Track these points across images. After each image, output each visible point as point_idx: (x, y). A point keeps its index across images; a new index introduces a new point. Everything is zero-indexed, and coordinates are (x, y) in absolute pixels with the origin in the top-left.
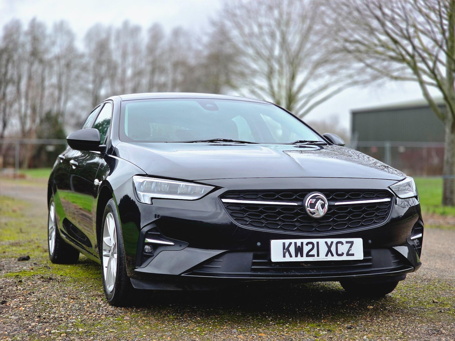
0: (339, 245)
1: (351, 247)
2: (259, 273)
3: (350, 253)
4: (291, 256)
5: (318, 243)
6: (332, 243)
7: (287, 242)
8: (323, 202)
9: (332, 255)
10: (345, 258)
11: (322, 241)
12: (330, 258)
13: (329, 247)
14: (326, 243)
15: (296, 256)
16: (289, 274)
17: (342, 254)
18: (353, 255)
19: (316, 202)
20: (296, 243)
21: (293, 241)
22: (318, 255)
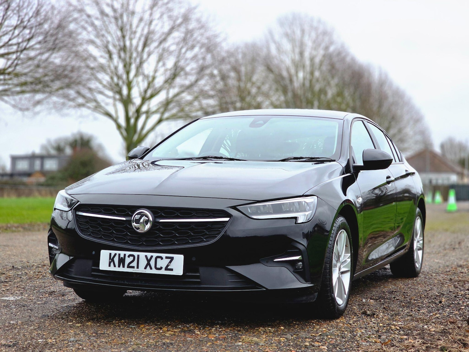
0: (159, 260)
1: (170, 262)
2: (97, 279)
3: (169, 267)
4: (115, 266)
5: (138, 256)
6: (152, 257)
7: (113, 252)
8: (147, 219)
9: (151, 268)
10: (163, 272)
11: (142, 255)
12: (148, 271)
13: (149, 261)
14: (146, 256)
15: (119, 266)
16: (120, 282)
17: (161, 268)
18: (172, 270)
19: (140, 218)
20: (119, 255)
21: (118, 252)
22: (138, 268)
